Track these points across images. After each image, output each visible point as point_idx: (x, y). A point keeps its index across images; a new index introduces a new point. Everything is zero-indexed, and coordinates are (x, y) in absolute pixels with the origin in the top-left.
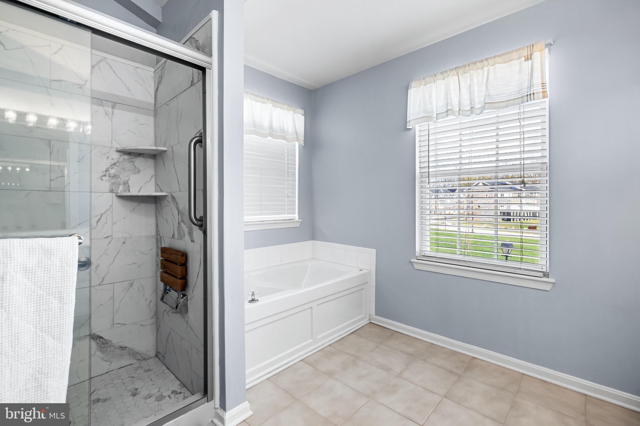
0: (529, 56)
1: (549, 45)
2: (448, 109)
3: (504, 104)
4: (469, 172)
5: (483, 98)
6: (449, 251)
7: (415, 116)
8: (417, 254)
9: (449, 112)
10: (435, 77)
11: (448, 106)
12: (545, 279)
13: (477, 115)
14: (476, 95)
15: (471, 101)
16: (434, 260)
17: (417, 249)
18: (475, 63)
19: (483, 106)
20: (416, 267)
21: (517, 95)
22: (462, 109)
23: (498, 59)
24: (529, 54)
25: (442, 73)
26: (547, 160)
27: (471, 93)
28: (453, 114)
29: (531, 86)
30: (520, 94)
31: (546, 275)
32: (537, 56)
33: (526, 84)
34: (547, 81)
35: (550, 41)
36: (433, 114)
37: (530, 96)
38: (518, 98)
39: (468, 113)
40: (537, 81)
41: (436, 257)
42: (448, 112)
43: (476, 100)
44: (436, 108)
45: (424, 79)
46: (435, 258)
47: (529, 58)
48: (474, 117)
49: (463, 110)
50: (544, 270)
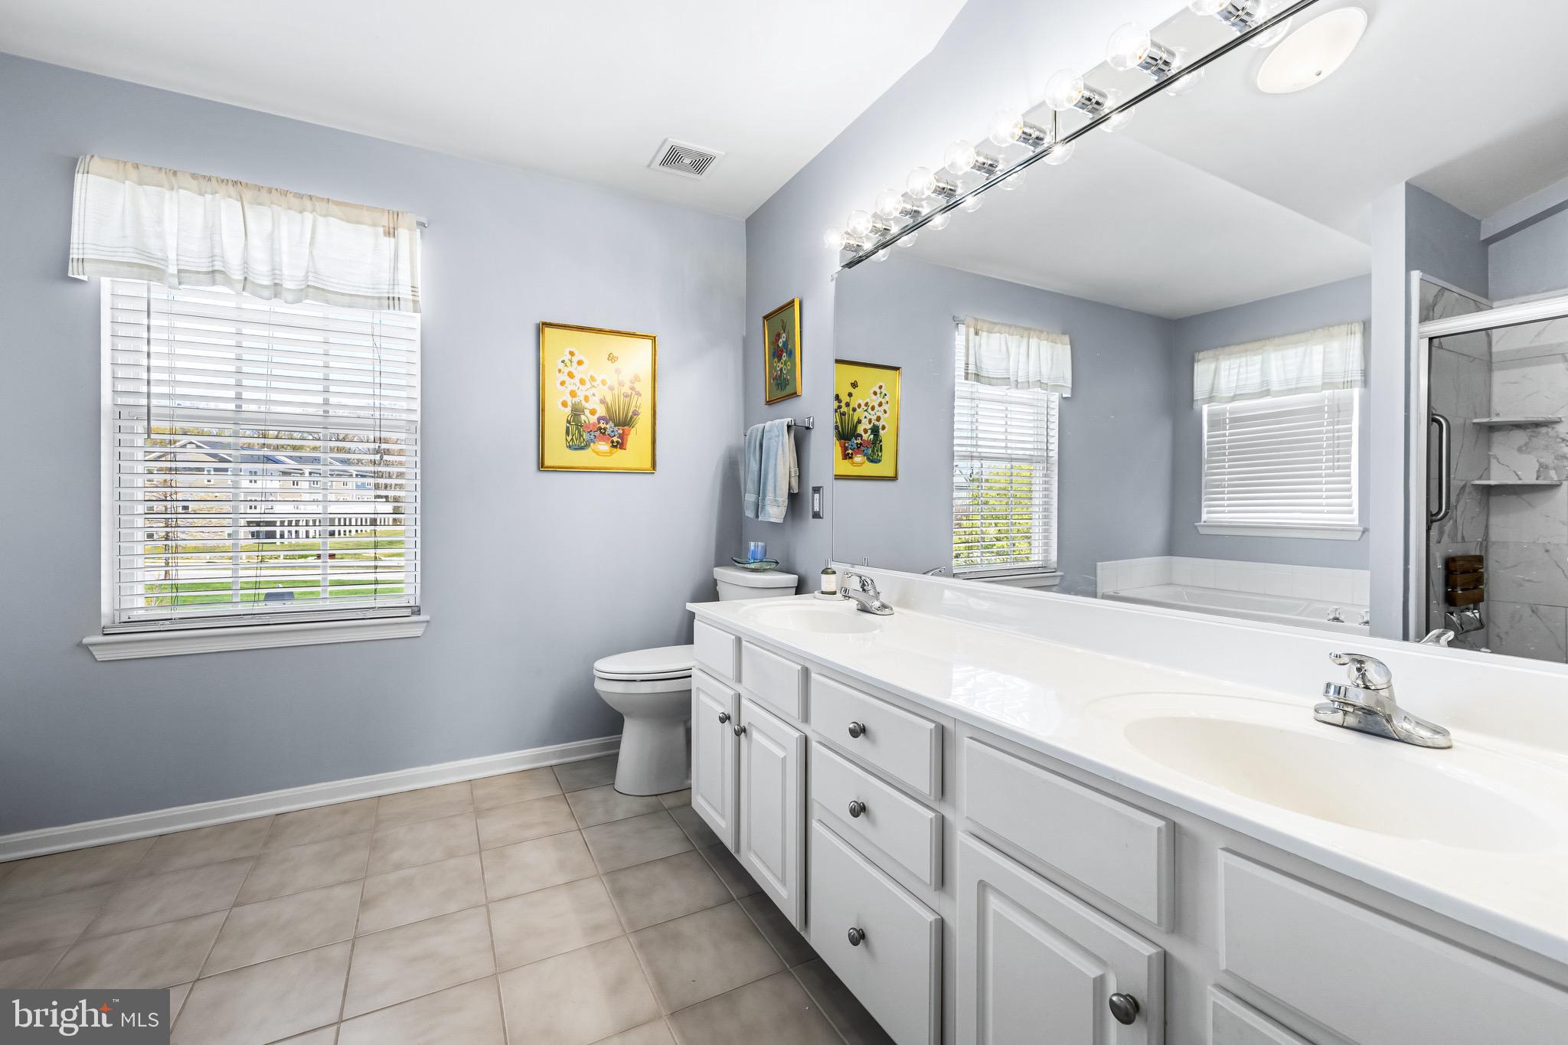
0: (392, 230)
1: (421, 225)
2: (216, 268)
3: (347, 299)
4: (265, 421)
5: (301, 274)
6: (198, 600)
7: (102, 253)
8: (104, 622)
9: (218, 277)
10: (173, 179)
11: (216, 263)
12: (414, 618)
13: (286, 302)
14: (285, 259)
15: (274, 270)
16: (167, 625)
17: (106, 608)
18: (285, 193)
19: (302, 290)
20: (100, 655)
21: (371, 290)
22: (251, 279)
23: (333, 208)
24: (391, 226)
25: (194, 176)
26: (417, 417)
27: (273, 252)
28: (228, 281)
29: (394, 283)
30: (376, 291)
31: (416, 611)
32: (403, 233)
33: (386, 276)
34: (419, 284)
35: (423, 220)
36: (167, 266)
37: (393, 301)
38: (373, 298)
39: (266, 293)
40: (404, 277)
41: (171, 619)
42: (214, 275)
43: (286, 272)
44: (177, 255)
45: (136, 166)
46: (167, 622)
47: (391, 233)
48: (278, 306)
49: (253, 283)
50: (412, 603)
